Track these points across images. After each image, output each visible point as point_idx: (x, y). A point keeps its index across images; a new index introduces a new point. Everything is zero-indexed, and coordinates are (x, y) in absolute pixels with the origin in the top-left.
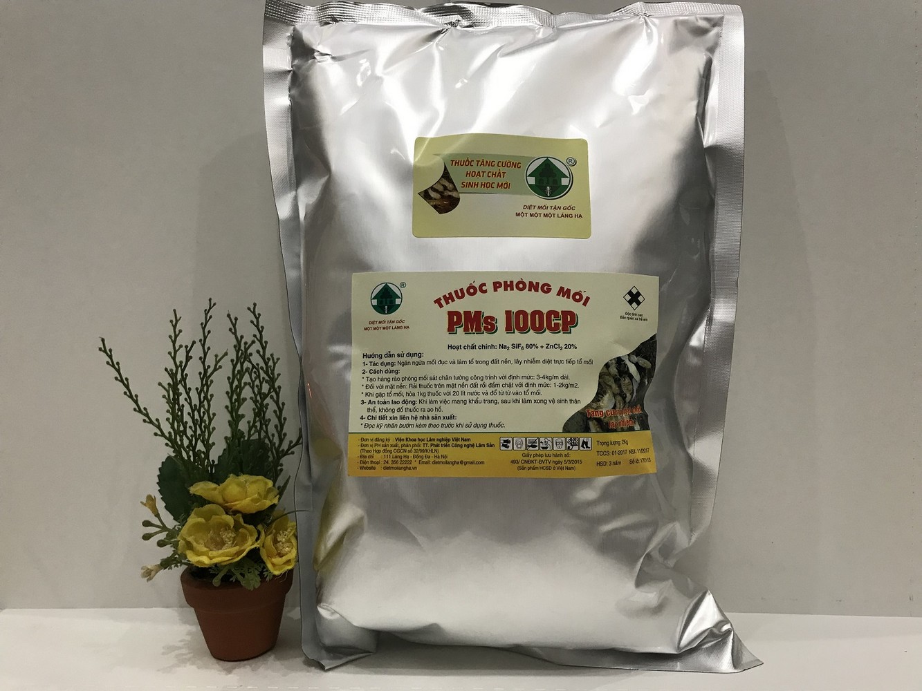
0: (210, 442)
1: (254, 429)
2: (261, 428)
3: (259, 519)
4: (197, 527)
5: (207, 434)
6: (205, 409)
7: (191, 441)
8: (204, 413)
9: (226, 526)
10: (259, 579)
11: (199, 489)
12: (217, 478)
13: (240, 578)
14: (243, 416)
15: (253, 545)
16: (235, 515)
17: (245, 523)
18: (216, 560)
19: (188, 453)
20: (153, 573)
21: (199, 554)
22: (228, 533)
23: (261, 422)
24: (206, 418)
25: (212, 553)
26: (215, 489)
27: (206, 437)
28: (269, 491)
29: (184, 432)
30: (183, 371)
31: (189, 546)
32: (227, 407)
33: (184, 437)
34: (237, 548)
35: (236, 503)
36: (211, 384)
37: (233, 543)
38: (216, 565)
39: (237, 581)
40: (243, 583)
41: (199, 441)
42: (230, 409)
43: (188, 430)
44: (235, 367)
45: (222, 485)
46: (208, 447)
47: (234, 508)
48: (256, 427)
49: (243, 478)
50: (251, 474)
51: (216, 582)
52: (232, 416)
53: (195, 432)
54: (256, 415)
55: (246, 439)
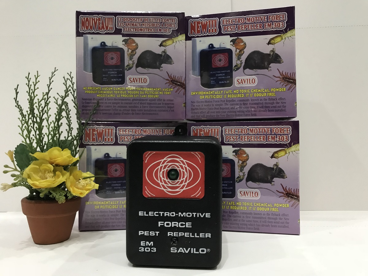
9: (49, 171)
10: (64, 198)
20: (7, 188)
25: (41, 181)
31: (29, 176)
35: (57, 159)
39: (53, 196)
40: (56, 198)
51: (42, 195)
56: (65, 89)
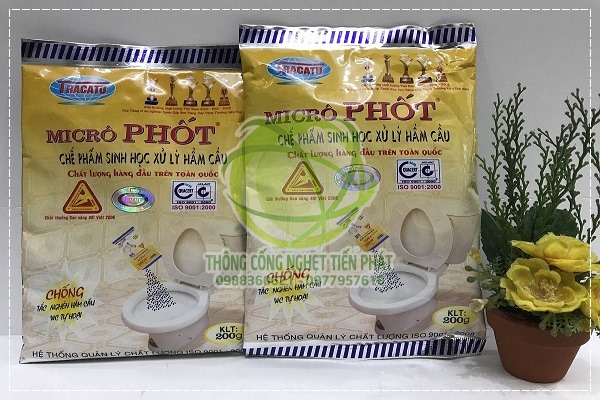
4: (521, 273)
18: (544, 309)
25: (537, 302)
26: (533, 247)
31: (514, 288)
38: (542, 312)
45: (539, 244)
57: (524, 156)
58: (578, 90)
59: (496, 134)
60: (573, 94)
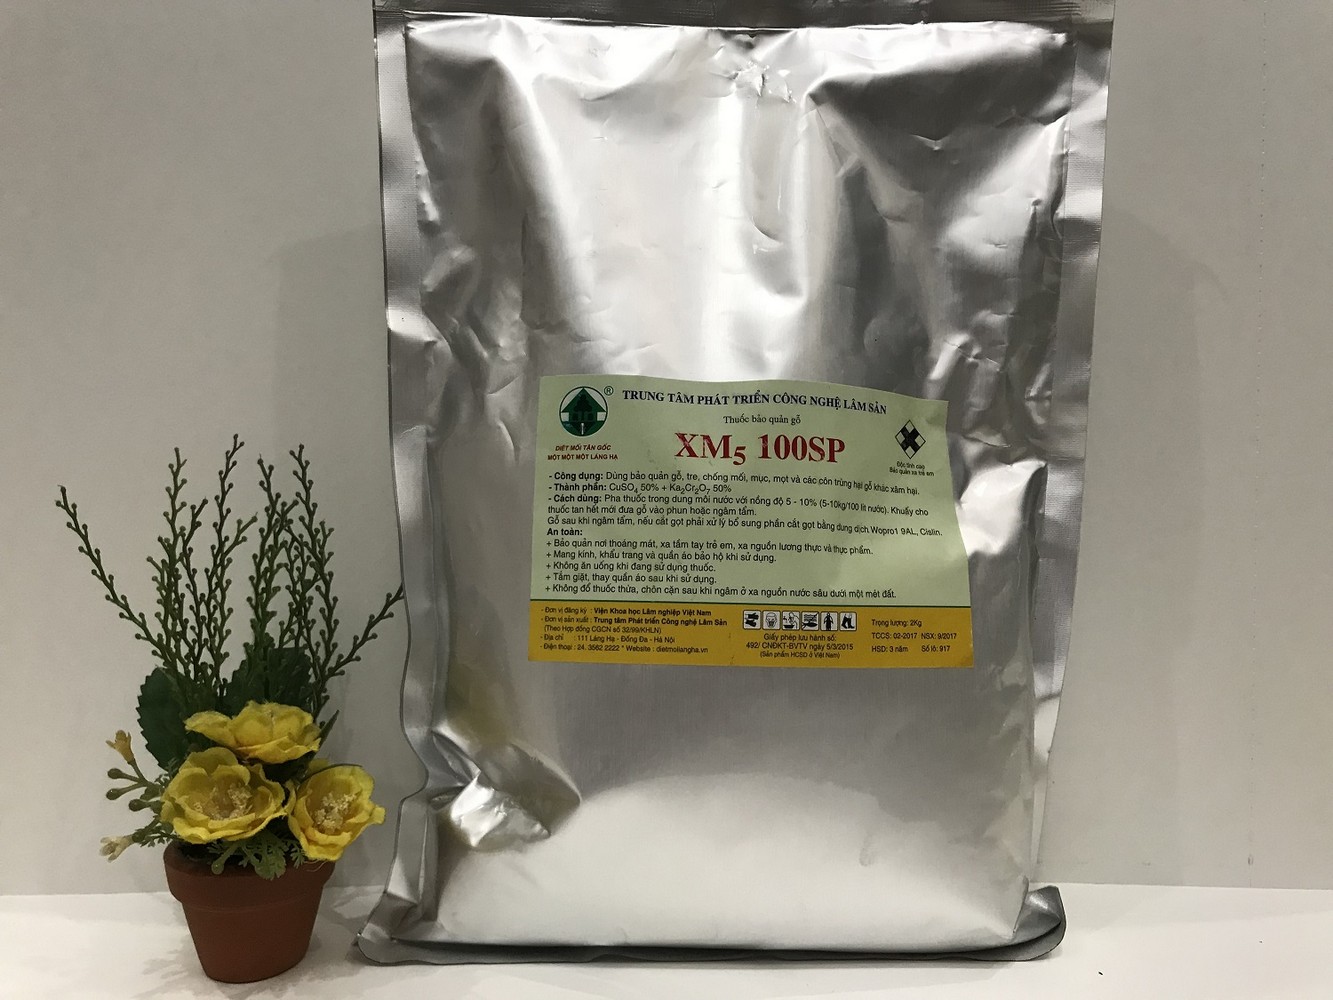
0: (222, 651)
1: (289, 634)
2: (300, 633)
3: (288, 773)
4: (194, 783)
5: (217, 639)
6: (216, 601)
7: (192, 649)
8: (215, 607)
9: (238, 782)
10: (283, 862)
11: (199, 723)
12: (229, 708)
13: (254, 861)
14: (273, 614)
15: (275, 812)
16: (252, 765)
17: (268, 777)
18: (218, 835)
19: (186, 667)
20: (118, 849)
21: (193, 824)
22: (241, 792)
23: (300, 624)
24: (217, 615)
25: (213, 824)
26: (224, 724)
27: (217, 644)
28: (307, 730)
29: (183, 634)
30: (185, 543)
31: (179, 811)
32: (249, 599)
33: (182, 642)
34: (252, 816)
35: (254, 747)
36: (228, 565)
37: (247, 807)
38: (219, 841)
39: (249, 864)
40: (257, 870)
41: (205, 650)
42: (254, 602)
43: (189, 631)
44: (265, 539)
45: (237, 719)
46: (219, 658)
47: (251, 755)
48: (292, 631)
49: (268, 707)
50: (281, 701)
51: (217, 867)
52: (256, 613)
53: (199, 635)
54: (293, 613)
55: (277, 646)
56: (268, 504)
57: (230, 561)
58: (302, 447)
59: (172, 523)
60: (292, 453)
